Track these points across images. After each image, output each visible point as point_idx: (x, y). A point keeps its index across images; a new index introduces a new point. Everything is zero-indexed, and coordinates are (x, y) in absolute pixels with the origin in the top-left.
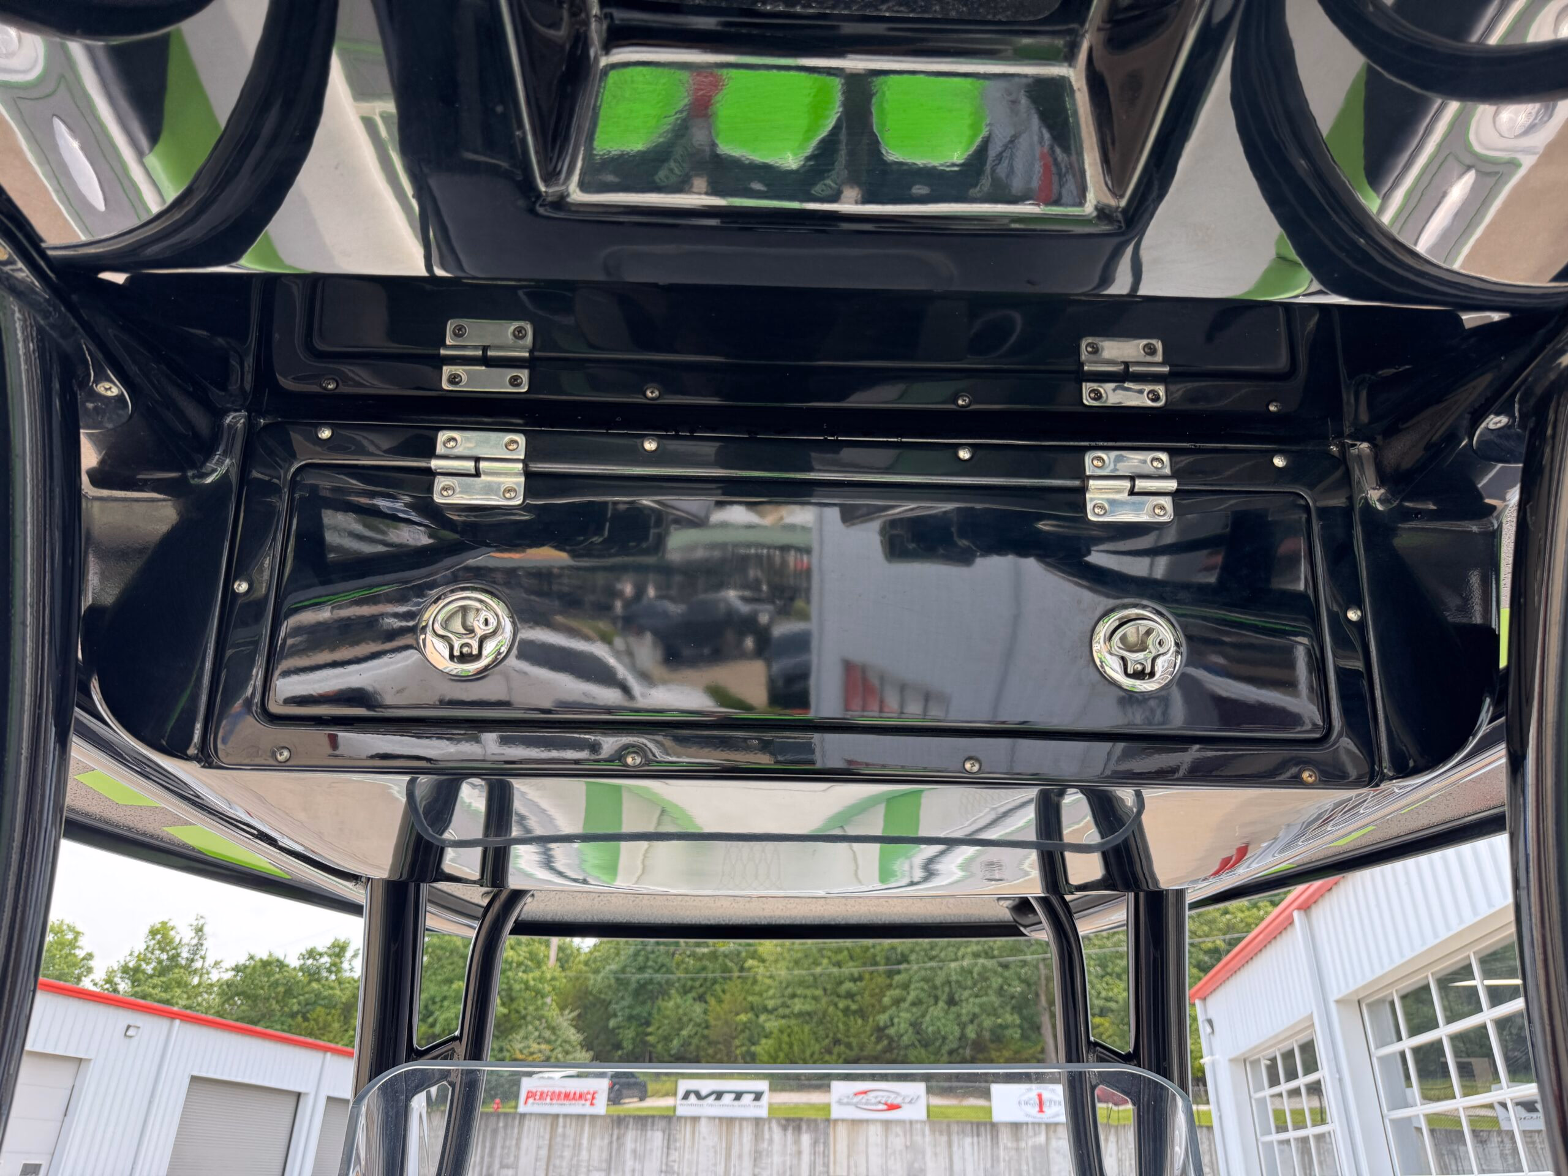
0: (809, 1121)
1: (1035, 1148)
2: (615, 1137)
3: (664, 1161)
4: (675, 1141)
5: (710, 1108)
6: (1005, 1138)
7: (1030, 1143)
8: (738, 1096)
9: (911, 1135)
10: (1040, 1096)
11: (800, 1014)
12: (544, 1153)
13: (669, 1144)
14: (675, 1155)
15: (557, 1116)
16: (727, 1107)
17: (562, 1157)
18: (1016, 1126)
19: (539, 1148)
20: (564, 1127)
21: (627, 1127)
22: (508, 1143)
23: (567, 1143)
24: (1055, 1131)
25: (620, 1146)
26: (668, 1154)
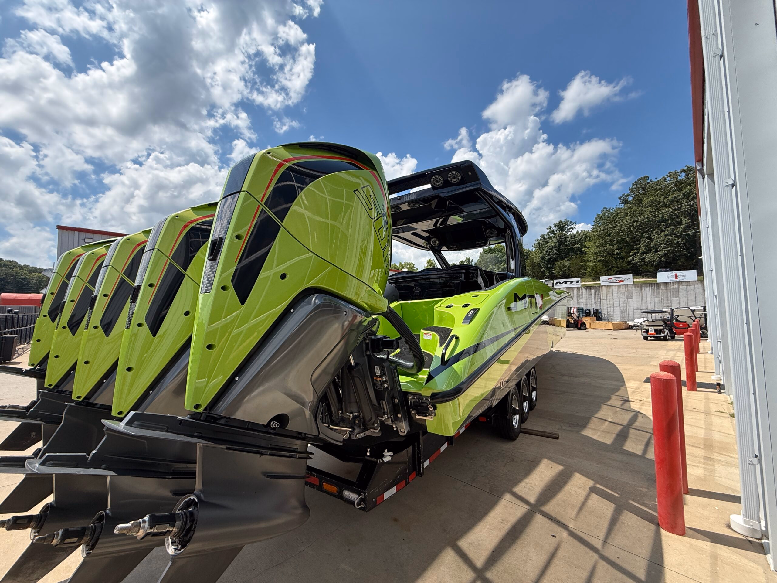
0: (593, 286)
1: (673, 289)
5: (564, 286)
6: (662, 287)
7: (671, 287)
8: (572, 282)
9: (628, 288)
10: (676, 275)
16: (569, 285)
18: (666, 284)
24: (681, 284)
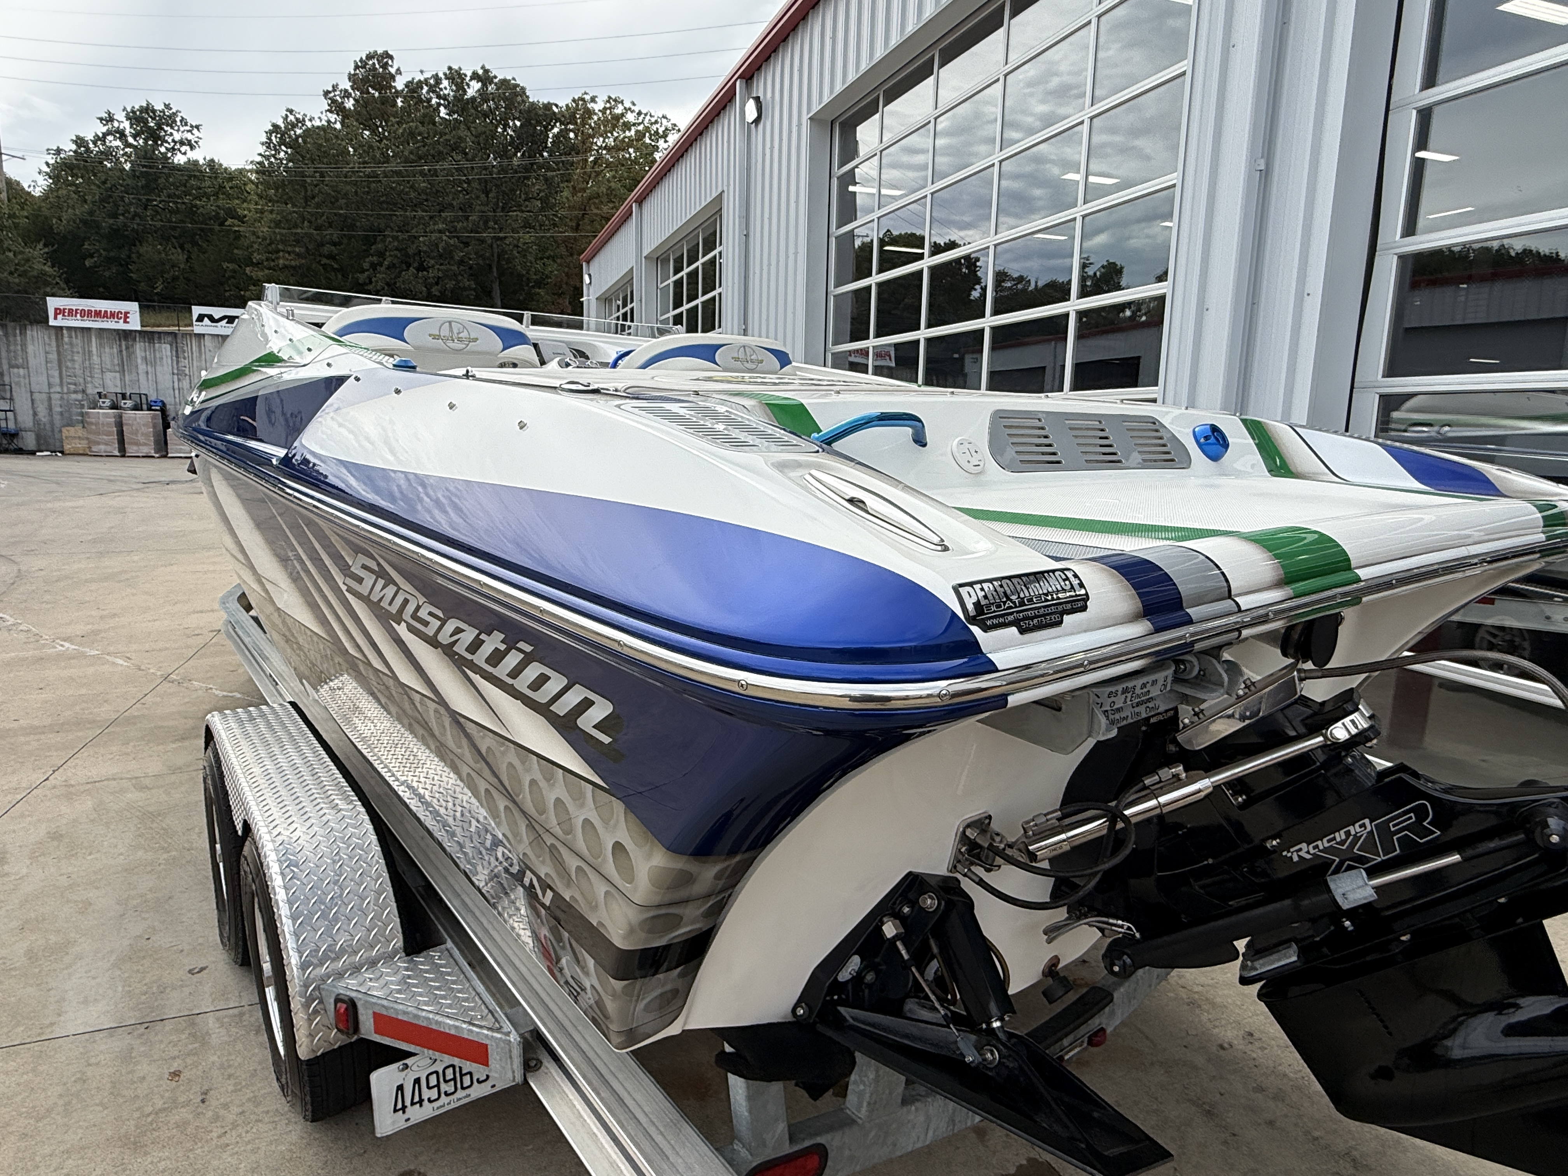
2: (124, 347)
3: (175, 366)
4: (184, 352)
11: (286, 267)
12: (54, 356)
13: (177, 354)
14: (184, 362)
15: (61, 328)
17: (73, 360)
19: (47, 353)
20: (70, 337)
21: (135, 340)
22: (12, 348)
23: (75, 350)
25: (131, 355)
26: (178, 362)
